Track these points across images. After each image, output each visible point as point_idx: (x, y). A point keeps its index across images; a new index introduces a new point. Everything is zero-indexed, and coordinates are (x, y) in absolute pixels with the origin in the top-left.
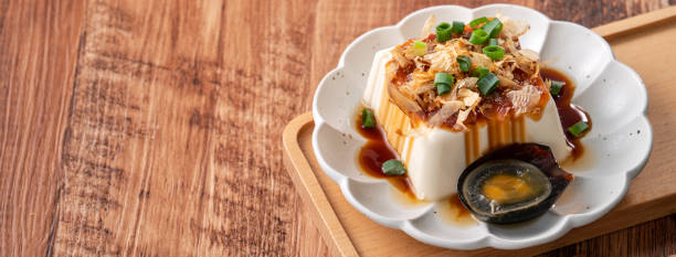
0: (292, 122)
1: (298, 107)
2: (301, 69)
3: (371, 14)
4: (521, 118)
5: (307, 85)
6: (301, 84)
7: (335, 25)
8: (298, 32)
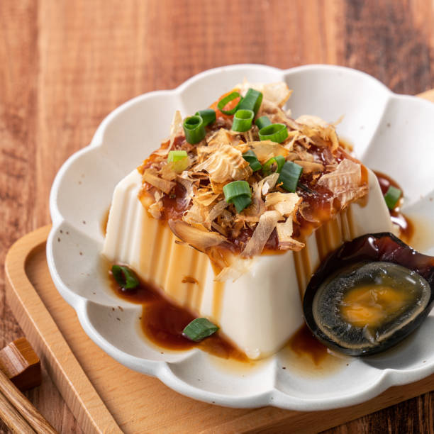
0: (16, 244)
1: (22, 223)
2: (22, 169)
3: (114, 87)
4: (348, 209)
5: (33, 189)
6: (24, 189)
7: (65, 104)
8: (15, 117)
